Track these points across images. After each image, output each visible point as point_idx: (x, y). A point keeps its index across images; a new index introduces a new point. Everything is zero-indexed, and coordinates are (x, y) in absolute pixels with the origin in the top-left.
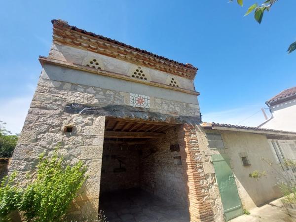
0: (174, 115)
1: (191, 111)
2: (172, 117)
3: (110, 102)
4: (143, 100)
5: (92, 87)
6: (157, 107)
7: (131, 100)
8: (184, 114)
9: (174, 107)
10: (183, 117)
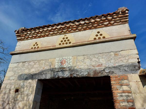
0: (97, 68)
1: (122, 59)
2: (96, 70)
3: (42, 68)
4: (66, 61)
5: (32, 61)
6: (78, 63)
7: (56, 63)
8: (111, 64)
9: (97, 60)
10: (109, 68)
